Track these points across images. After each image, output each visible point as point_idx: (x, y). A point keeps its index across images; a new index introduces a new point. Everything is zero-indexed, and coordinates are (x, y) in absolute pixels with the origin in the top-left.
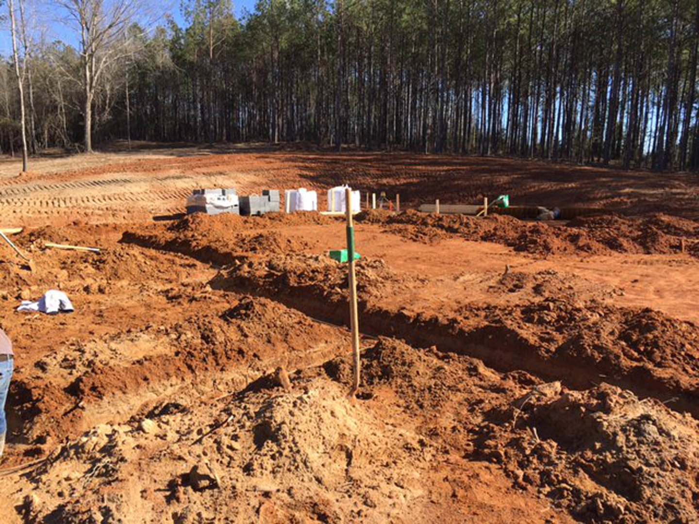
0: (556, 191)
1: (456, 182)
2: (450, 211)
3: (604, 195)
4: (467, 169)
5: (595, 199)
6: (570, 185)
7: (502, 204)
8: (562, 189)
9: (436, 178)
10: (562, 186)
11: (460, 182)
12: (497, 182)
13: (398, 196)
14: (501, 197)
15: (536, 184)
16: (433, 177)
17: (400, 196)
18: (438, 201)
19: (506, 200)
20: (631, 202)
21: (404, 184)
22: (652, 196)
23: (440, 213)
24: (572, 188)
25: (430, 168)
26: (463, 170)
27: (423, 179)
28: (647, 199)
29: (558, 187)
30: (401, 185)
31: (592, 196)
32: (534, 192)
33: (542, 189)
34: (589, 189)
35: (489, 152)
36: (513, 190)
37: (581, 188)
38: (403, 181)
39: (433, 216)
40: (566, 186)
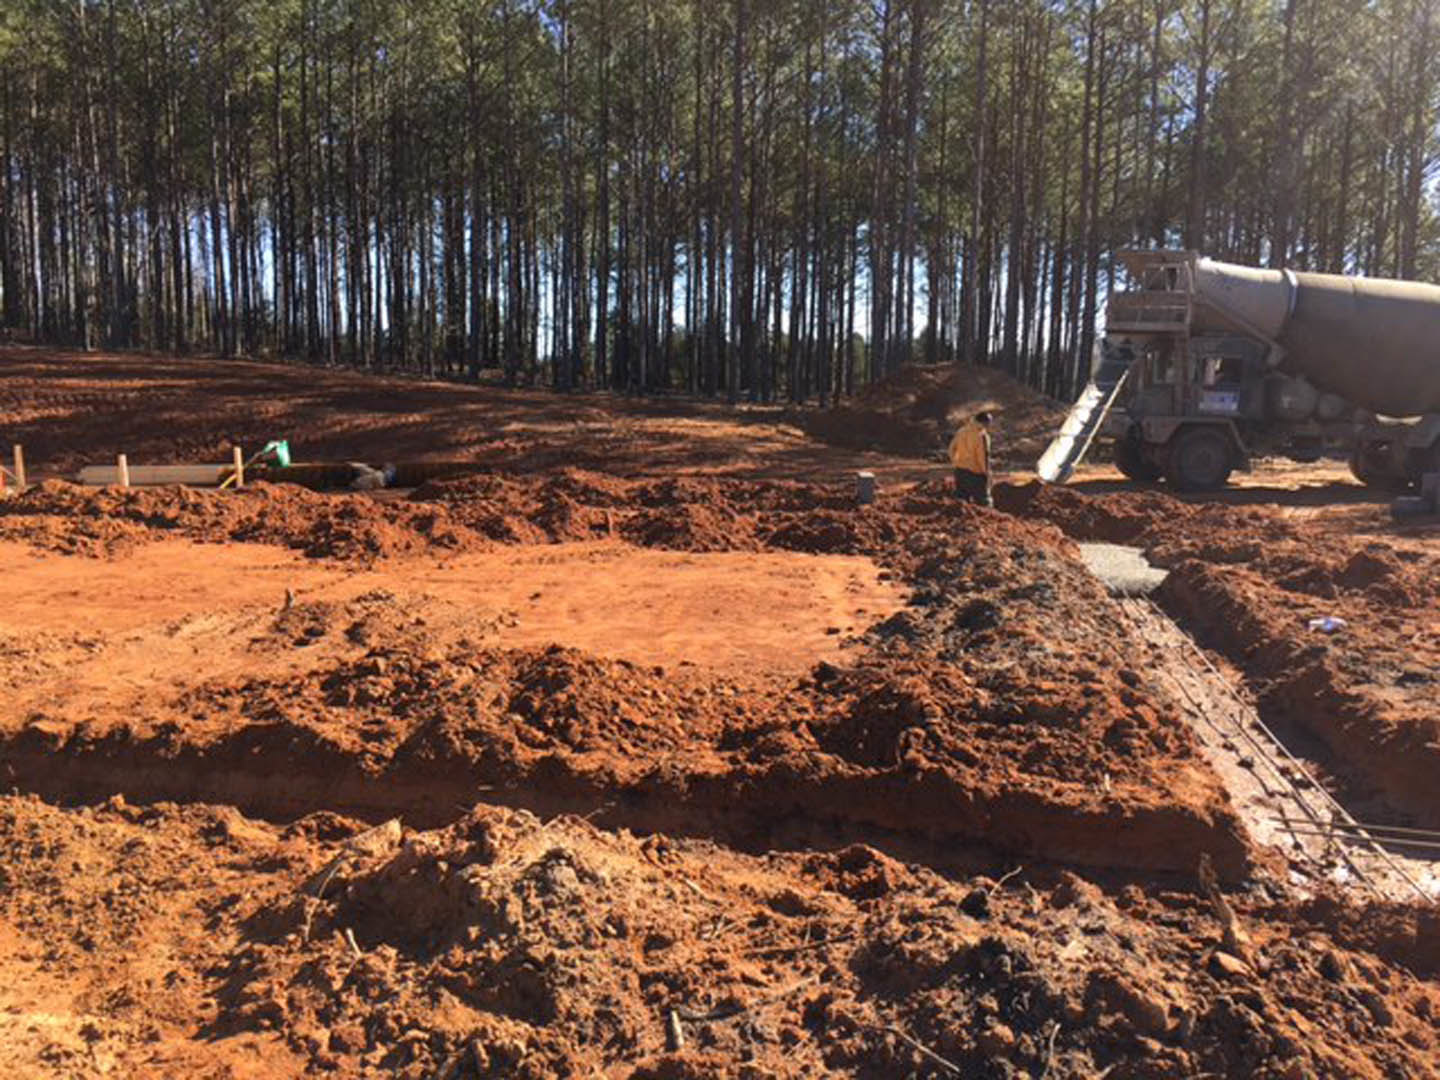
0: (385, 431)
1: (166, 416)
2: (158, 480)
3: (475, 436)
4: (189, 387)
5: (459, 444)
6: (411, 419)
7: (274, 460)
8: (396, 427)
9: (117, 406)
10: (396, 420)
11: (175, 415)
12: (260, 413)
13: (18, 449)
14: (271, 446)
15: (344, 417)
16: (109, 403)
17: (24, 450)
18: (123, 458)
19: (283, 451)
20: (523, 448)
21: (34, 422)
22: (557, 435)
23: (132, 484)
24: (415, 424)
25: (98, 383)
26: (181, 387)
27: (83, 409)
28: (550, 441)
29: (389, 423)
30: (28, 423)
31: (453, 439)
32: (342, 432)
33: (358, 427)
34: (447, 426)
35: (239, 350)
36: (298, 430)
37: (432, 423)
38: (30, 414)
39: (114, 494)
40: (403, 420)
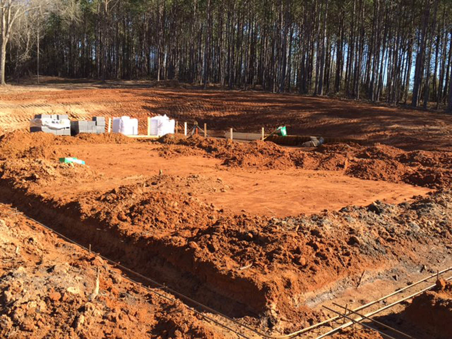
0: (341, 124)
1: (268, 116)
2: (248, 138)
3: (374, 129)
4: (282, 107)
5: (366, 132)
6: (352, 121)
7: (280, 133)
8: (345, 124)
9: (254, 112)
10: (346, 121)
11: (270, 116)
12: (299, 116)
13: (205, 124)
14: (279, 128)
15: (327, 119)
16: (252, 111)
18: (231, 129)
19: (284, 131)
20: (391, 136)
21: (227, 116)
22: (410, 131)
23: (233, 139)
24: (354, 123)
25: (254, 104)
26: (279, 106)
27: (243, 113)
28: (405, 133)
29: (343, 122)
30: (224, 117)
31: (364, 130)
32: (324, 125)
33: (330, 123)
34: (365, 124)
36: (308, 123)
37: (360, 123)
38: (227, 114)
40: (349, 121)
